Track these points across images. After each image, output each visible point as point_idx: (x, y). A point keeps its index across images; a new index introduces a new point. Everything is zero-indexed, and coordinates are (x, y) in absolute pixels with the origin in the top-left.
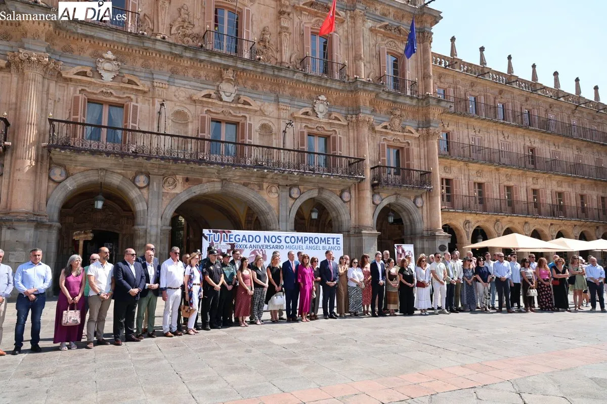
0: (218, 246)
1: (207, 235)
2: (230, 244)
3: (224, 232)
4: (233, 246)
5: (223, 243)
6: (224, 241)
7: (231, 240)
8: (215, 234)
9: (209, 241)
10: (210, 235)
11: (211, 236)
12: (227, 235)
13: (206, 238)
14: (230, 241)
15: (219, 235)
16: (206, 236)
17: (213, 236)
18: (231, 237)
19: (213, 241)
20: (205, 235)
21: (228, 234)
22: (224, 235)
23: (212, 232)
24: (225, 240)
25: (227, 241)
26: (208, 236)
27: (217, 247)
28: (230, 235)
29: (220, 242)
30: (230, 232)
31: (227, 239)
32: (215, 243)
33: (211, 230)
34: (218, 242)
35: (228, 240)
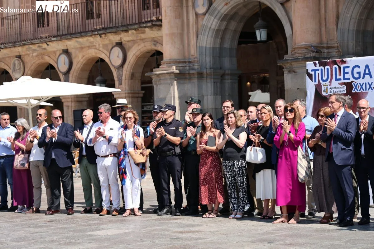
0: (327, 88)
1: (312, 70)
2: (345, 84)
3: (335, 63)
4: (349, 86)
5: (335, 84)
6: (336, 79)
7: (347, 76)
8: (322, 67)
9: (315, 81)
10: (315, 71)
11: (317, 72)
12: (340, 68)
13: (310, 76)
14: (344, 79)
15: (328, 69)
16: (311, 73)
17: (319, 72)
18: (346, 70)
19: (321, 81)
20: (309, 71)
21: (342, 66)
22: (336, 68)
23: (318, 65)
24: (338, 77)
25: (340, 79)
26: (313, 73)
27: (326, 91)
28: (344, 68)
29: (330, 82)
30: (344, 62)
31: (340, 75)
32: (322, 83)
33: (317, 62)
34: (328, 82)
35: (342, 77)
